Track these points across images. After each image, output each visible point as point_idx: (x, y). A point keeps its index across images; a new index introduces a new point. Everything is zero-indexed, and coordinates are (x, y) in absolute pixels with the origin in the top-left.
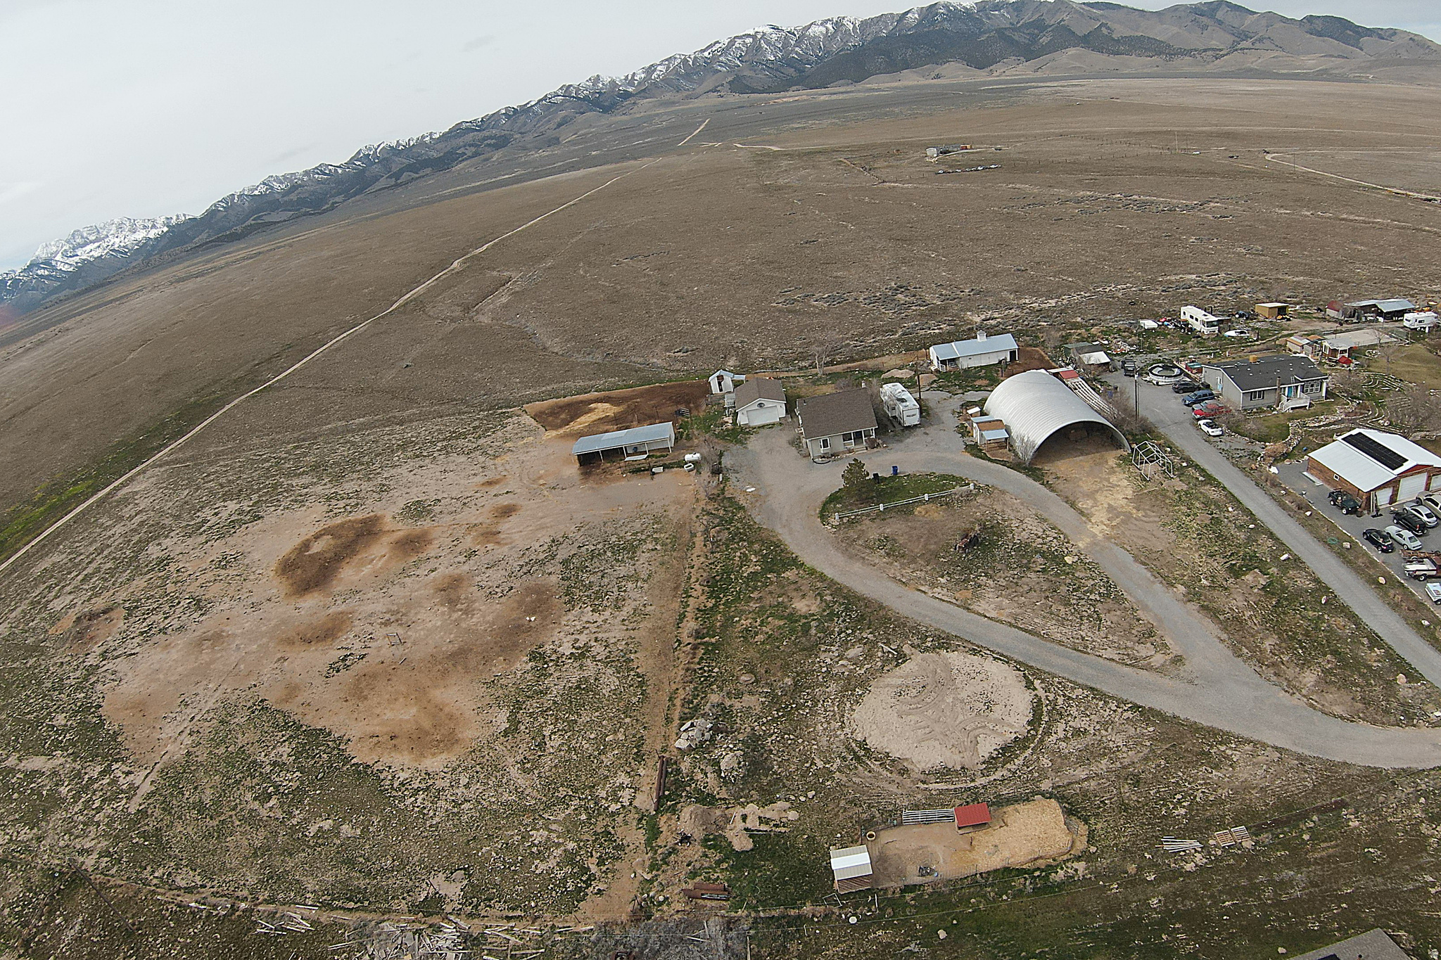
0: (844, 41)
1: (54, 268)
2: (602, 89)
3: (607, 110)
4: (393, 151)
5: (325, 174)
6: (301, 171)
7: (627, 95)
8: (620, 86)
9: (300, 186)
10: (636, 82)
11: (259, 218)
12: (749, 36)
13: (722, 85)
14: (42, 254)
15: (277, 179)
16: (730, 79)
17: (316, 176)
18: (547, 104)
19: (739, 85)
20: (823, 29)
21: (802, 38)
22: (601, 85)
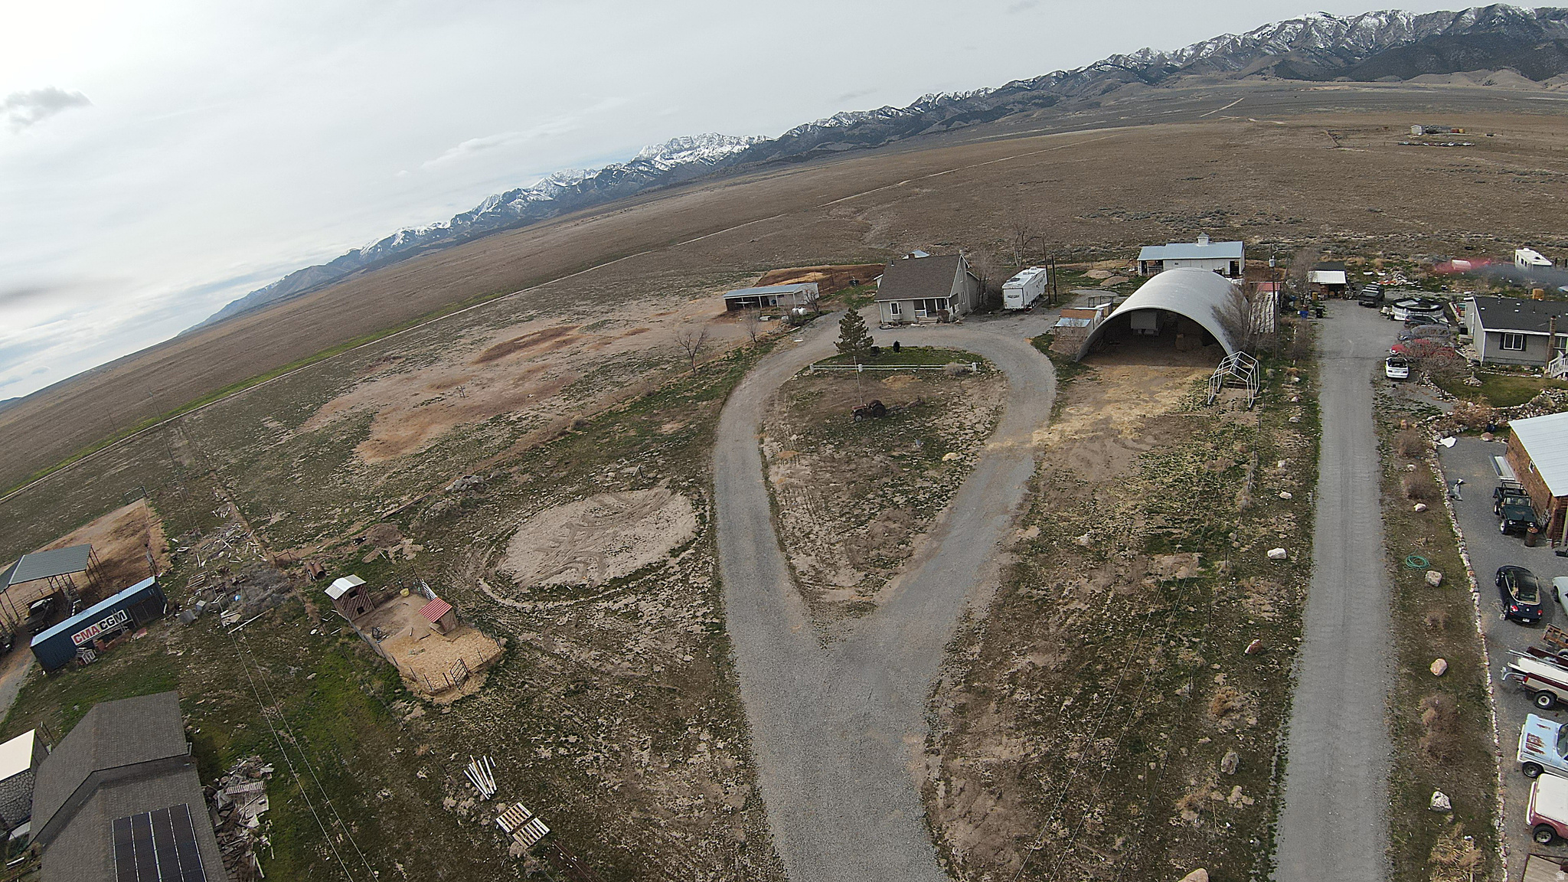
0: (1397, 35)
1: (653, 166)
2: (1150, 61)
3: (1152, 82)
4: (950, 101)
5: (888, 116)
6: (867, 111)
7: (1173, 69)
8: (1169, 60)
9: (863, 123)
10: (1184, 58)
11: (824, 146)
12: (1299, 21)
13: (1268, 68)
14: (644, 153)
15: (846, 116)
16: (1276, 63)
17: (880, 116)
18: (1096, 70)
19: (1285, 69)
20: (1376, 21)
21: (1354, 26)
22: (1149, 58)
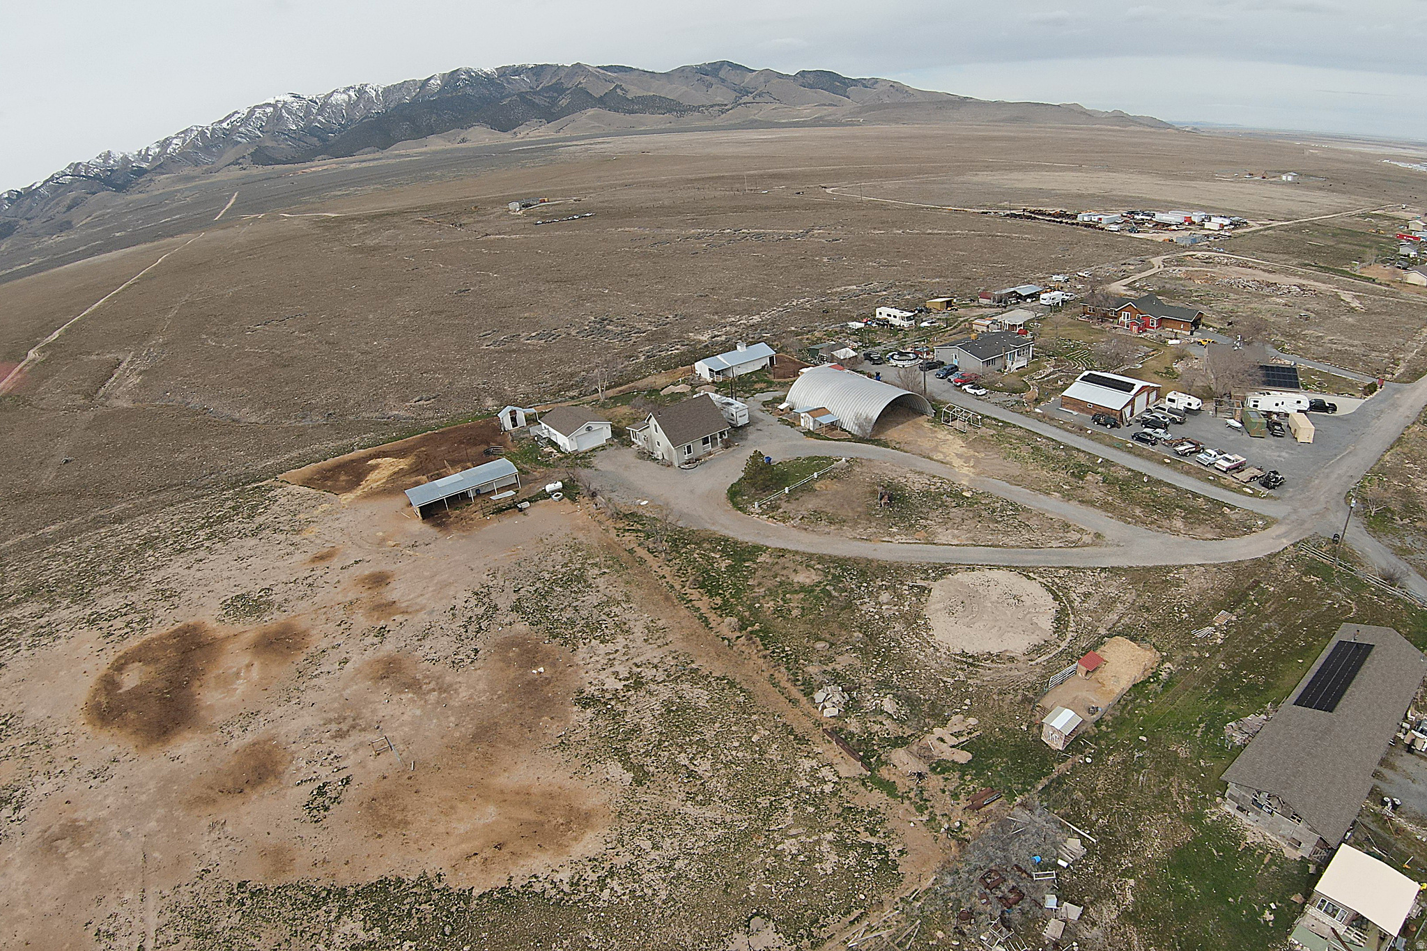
0: (367, 108)
2: (113, 166)
3: (120, 188)
7: (141, 172)
8: (134, 162)
10: (150, 157)
12: (269, 105)
13: (244, 157)
16: (252, 150)
18: (55, 185)
19: (261, 156)
20: (346, 97)
21: (325, 104)
22: (112, 162)
